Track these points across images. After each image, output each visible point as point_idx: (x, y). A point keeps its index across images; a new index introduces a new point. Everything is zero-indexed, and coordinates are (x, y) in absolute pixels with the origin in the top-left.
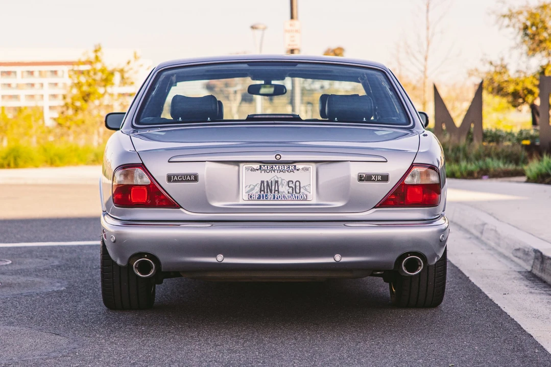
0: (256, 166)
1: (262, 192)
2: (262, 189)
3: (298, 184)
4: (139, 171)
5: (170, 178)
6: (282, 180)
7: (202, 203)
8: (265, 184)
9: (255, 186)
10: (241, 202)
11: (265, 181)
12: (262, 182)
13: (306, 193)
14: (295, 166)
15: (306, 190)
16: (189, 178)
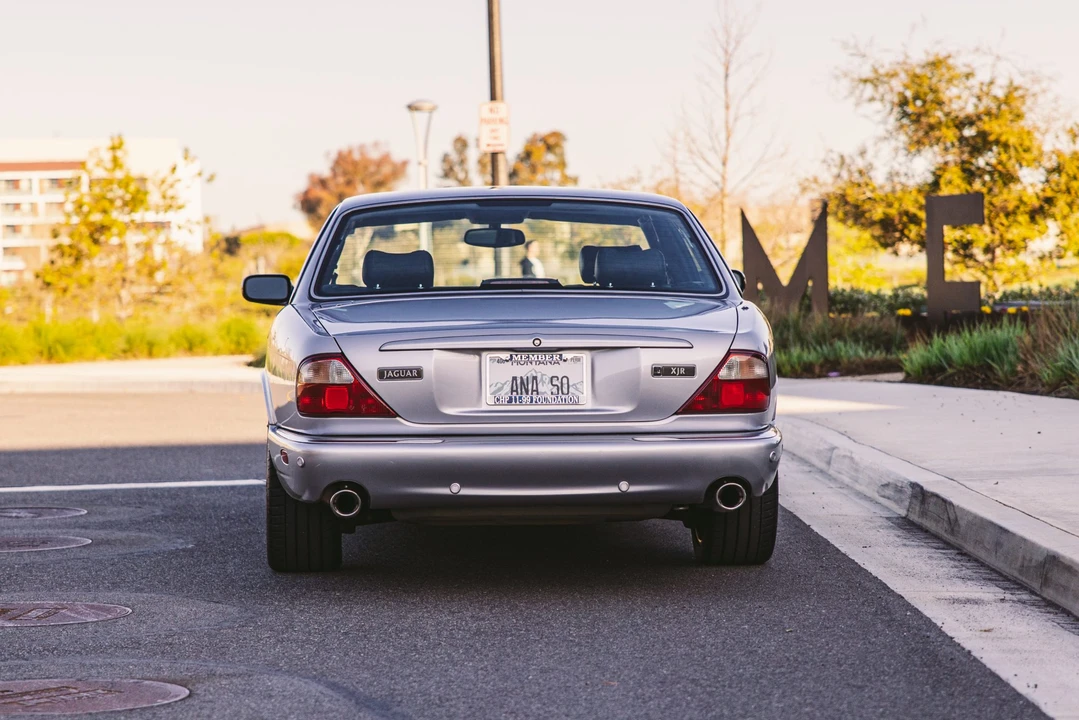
0: (505, 356)
1: (514, 393)
2: (515, 388)
3: (565, 380)
4: (337, 364)
5: (382, 374)
6: (542, 375)
7: (428, 408)
8: (519, 382)
9: (503, 385)
10: (484, 407)
11: (519, 376)
12: (514, 378)
13: (577, 393)
14: (561, 355)
15: (577, 389)
16: (409, 373)
